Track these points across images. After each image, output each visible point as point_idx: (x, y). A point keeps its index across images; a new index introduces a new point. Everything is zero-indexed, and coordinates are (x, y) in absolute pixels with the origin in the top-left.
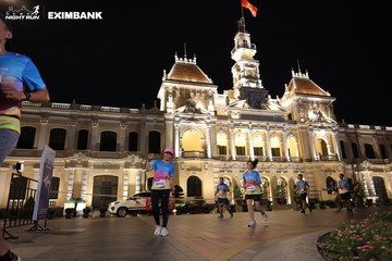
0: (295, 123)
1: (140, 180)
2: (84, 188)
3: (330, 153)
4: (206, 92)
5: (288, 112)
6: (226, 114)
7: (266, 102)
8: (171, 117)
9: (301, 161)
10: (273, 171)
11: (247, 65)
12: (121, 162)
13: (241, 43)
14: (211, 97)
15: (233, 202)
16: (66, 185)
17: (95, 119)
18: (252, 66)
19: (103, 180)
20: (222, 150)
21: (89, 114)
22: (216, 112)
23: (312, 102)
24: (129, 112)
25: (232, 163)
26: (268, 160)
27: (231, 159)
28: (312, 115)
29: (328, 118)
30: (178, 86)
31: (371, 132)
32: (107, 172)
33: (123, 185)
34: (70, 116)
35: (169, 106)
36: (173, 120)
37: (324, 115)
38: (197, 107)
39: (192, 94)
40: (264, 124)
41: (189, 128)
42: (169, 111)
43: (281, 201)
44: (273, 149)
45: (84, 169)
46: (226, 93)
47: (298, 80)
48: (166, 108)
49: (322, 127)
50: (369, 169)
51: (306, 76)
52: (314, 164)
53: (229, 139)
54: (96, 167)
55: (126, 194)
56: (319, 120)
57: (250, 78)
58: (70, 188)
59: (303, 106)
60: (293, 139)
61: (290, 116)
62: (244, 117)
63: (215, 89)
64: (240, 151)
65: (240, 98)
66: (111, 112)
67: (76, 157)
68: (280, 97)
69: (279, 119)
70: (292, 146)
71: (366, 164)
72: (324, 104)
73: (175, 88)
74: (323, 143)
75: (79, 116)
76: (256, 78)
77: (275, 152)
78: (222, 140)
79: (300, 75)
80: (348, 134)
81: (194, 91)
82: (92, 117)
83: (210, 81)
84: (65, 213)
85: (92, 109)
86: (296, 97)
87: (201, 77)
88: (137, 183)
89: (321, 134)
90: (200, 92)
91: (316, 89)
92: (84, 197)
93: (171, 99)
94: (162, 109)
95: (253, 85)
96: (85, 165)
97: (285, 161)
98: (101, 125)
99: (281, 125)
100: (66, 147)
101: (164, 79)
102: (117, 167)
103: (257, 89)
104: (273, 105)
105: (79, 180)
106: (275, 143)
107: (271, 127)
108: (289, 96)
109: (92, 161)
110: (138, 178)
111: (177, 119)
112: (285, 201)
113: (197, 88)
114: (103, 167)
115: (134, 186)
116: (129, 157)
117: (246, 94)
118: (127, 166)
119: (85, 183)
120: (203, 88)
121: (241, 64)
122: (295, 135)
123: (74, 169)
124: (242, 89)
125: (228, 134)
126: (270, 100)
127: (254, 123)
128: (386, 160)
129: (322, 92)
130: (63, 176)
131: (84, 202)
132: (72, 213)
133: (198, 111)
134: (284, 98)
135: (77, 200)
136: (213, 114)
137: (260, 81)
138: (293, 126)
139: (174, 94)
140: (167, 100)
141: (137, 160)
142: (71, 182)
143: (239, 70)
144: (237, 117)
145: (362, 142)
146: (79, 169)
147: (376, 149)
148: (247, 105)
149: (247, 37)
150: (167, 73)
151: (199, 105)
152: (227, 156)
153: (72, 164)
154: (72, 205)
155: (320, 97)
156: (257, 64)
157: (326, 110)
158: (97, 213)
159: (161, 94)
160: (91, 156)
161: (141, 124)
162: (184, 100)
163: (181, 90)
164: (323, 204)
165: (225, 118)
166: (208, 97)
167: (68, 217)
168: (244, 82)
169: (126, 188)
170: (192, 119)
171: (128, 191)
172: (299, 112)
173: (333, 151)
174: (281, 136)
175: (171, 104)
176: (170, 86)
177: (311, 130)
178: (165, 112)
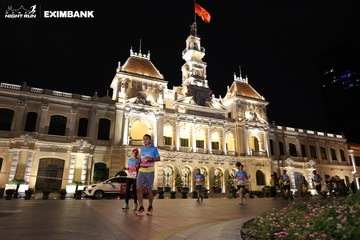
0: (234, 121)
1: (87, 165)
2: (29, 170)
3: (261, 150)
4: (156, 86)
5: (229, 111)
6: (174, 108)
7: (210, 100)
8: (122, 107)
9: (236, 155)
10: (212, 163)
11: (195, 66)
12: (69, 146)
13: (192, 45)
14: (162, 91)
15: (174, 189)
16: (9, 166)
17: (46, 102)
18: (200, 67)
19: (49, 163)
20: (168, 141)
21: (40, 97)
22: (164, 105)
23: (249, 104)
24: (81, 98)
25: (176, 153)
26: (208, 152)
27: (175, 150)
28: (248, 116)
29: (262, 119)
30: (131, 78)
31: (296, 134)
32: (53, 155)
33: (69, 169)
34: (19, 98)
35: (121, 97)
36: (124, 110)
37: (258, 116)
38: (148, 99)
39: (143, 87)
40: (207, 119)
41: (138, 119)
42: (120, 100)
43: (216, 190)
44: (213, 143)
45: (31, 151)
46: (175, 88)
47: (239, 84)
48: (118, 97)
49: (256, 127)
50: (292, 165)
51: (246, 81)
52: (247, 158)
53: (175, 131)
54: (43, 149)
55: (71, 177)
56: (254, 120)
57: (198, 77)
58: (14, 169)
59: (241, 106)
60: (231, 135)
61: (230, 114)
62: (189, 112)
63: (165, 84)
64: (184, 142)
65: (188, 95)
66: (62, 97)
67: (22, 139)
68: (223, 97)
69: (220, 117)
70: (230, 142)
71: (289, 161)
72: (260, 106)
73: (128, 80)
74: (256, 140)
75: (29, 99)
76: (203, 78)
77: (215, 145)
78: (168, 131)
79: (241, 79)
80: (276, 134)
81: (146, 84)
82: (42, 100)
83: (161, 77)
84: (5, 194)
85: (43, 93)
86: (236, 99)
87: (154, 72)
88: (84, 167)
89: (255, 133)
90: (151, 85)
91: (253, 93)
92: (27, 178)
93: (123, 89)
94: (114, 98)
95: (200, 84)
96: (32, 147)
97: (223, 154)
98: (52, 109)
99: (221, 121)
100: (12, 127)
101: (118, 70)
102: (64, 151)
103: (203, 88)
104: (216, 104)
105: (24, 162)
106: (215, 137)
107: (213, 123)
108: (230, 97)
109: (39, 144)
110: (85, 162)
111: (128, 109)
112: (220, 190)
113: (149, 81)
114: (50, 150)
115: (80, 170)
116: (78, 142)
117: (193, 91)
118: (75, 150)
119: (30, 165)
120: (155, 82)
121: (190, 64)
122: (233, 132)
123: (19, 150)
124: (190, 87)
125: (174, 126)
126: (214, 99)
127: (199, 118)
128: (305, 159)
129: (258, 96)
130: (7, 156)
131: (27, 183)
132: (13, 194)
133: (148, 103)
134: (226, 98)
135: (20, 181)
136: (162, 107)
137: (206, 81)
138: (231, 124)
139: (126, 85)
140: (119, 90)
141: (85, 145)
142: (16, 164)
143: (188, 69)
144: (184, 111)
145: (287, 142)
146: (25, 151)
147: (298, 148)
148: (193, 102)
149: (198, 41)
150: (122, 65)
151: (150, 98)
152: (172, 147)
153: (18, 146)
154: (13, 187)
155: (256, 100)
156: (204, 66)
157: (260, 112)
158: (40, 195)
159: (114, 84)
160: (38, 138)
161: (91, 111)
162: (136, 92)
163: (134, 82)
164: (252, 194)
165: (172, 111)
166: (158, 91)
167: (8, 198)
168: (191, 80)
169: (72, 172)
170: (142, 110)
171: (74, 174)
172: (238, 111)
173: (263, 148)
174: (221, 132)
175: (123, 94)
176: (124, 77)
177: (247, 128)
178: (117, 101)
